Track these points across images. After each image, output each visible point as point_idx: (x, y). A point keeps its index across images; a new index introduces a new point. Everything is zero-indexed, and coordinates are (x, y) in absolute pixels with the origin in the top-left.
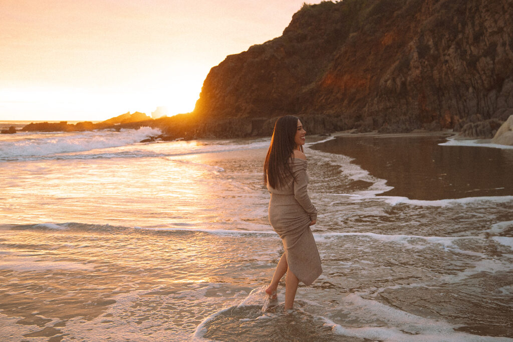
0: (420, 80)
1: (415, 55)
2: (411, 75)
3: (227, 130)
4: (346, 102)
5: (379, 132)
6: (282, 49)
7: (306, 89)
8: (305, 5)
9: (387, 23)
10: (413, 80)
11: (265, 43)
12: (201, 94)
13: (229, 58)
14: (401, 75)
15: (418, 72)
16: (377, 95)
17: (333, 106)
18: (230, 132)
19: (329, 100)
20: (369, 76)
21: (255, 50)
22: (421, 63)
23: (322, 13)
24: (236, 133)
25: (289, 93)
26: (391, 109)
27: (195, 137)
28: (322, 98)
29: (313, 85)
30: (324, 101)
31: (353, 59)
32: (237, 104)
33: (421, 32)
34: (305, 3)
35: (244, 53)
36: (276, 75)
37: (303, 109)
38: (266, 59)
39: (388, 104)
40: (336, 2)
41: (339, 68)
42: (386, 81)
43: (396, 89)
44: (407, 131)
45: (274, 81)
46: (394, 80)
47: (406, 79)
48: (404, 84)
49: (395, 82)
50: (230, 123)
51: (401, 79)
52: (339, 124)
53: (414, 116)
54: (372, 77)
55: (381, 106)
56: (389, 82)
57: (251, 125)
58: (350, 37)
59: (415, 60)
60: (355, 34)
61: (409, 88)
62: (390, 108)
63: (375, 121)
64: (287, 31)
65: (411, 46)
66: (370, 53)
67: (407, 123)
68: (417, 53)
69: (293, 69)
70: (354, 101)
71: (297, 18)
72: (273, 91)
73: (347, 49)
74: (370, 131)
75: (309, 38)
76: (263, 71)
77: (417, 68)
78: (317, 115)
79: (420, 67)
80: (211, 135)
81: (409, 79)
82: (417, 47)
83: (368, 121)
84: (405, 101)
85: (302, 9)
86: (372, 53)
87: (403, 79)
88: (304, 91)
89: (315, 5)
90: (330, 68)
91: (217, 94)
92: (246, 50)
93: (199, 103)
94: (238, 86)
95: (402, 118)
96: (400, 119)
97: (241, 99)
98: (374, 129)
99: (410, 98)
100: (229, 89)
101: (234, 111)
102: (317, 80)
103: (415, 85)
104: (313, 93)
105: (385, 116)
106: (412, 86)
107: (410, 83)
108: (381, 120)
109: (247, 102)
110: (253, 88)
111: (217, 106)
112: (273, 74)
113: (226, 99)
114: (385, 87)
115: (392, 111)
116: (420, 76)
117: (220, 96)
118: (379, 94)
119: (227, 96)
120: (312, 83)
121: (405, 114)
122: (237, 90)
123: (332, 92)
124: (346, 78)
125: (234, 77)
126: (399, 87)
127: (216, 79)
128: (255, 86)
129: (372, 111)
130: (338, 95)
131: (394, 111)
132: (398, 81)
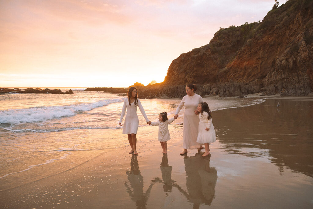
0: (308, 59)
1: (303, 43)
2: (300, 56)
3: (175, 92)
4: (245, 77)
5: (282, 95)
6: (209, 50)
7: (222, 71)
8: (221, 29)
9: (270, 33)
10: (302, 59)
11: (201, 47)
12: (167, 73)
13: (182, 55)
14: (293, 56)
15: (306, 54)
16: (274, 70)
17: (238, 79)
18: (177, 94)
19: (236, 76)
20: (260, 62)
21: (195, 51)
22: (308, 48)
23: (230, 32)
24: (181, 95)
25: (213, 73)
26: (286, 80)
27: (155, 97)
29: (226, 68)
30: (232, 76)
31: (249, 53)
32: (186, 78)
33: (306, 28)
34: (221, 28)
35: (189, 52)
37: (221, 81)
38: (201, 55)
39: (284, 76)
40: (237, 26)
41: (241, 58)
42: (281, 61)
43: (288, 66)
44: (305, 94)
45: (205, 66)
46: (287, 60)
47: (296, 59)
48: (295, 62)
49: (288, 62)
50: (177, 88)
51: (293, 59)
52: (250, 89)
53: (306, 84)
54: (262, 62)
55: (279, 77)
56: (283, 62)
58: (247, 41)
59: (304, 46)
60: (250, 40)
61: (298, 65)
62: (285, 78)
63: (276, 87)
64: (211, 41)
65: (299, 37)
66: (260, 49)
67: (302, 89)
68: (304, 41)
69: (215, 61)
70: (251, 76)
71: (217, 35)
72: (204, 71)
73: (245, 48)
74: (274, 94)
75: (223, 44)
76: (199, 61)
77: (306, 51)
78: (235, 83)
79: (308, 50)
80: (165, 96)
81: (299, 59)
82: (303, 38)
83: (272, 87)
84: (296, 73)
85: (220, 30)
86: (261, 49)
87: (294, 59)
88: (221, 71)
89: (226, 29)
90: (236, 59)
91: (175, 73)
92: (191, 51)
93: (166, 78)
94: (186, 69)
95: (297, 85)
96: (295, 86)
97: (188, 76)
98: (276, 93)
99: (300, 72)
100: (181, 70)
101: (184, 82)
102: (228, 65)
103: (304, 63)
104: (226, 73)
105: (282, 84)
106: (302, 63)
107: (300, 61)
108: (280, 87)
109: (190, 77)
110: (194, 70)
111: (175, 79)
112: (205, 63)
113: (180, 76)
114: (281, 65)
115: (287, 80)
116: (308, 56)
117: (177, 74)
118: (276, 70)
119: (180, 74)
120: (226, 67)
121: (299, 82)
122: (185, 71)
123: (237, 71)
124: (245, 63)
125: (184, 64)
126: (292, 64)
127: (175, 66)
128: (195, 69)
129: (271, 81)
130: (241, 73)
131: (289, 80)
132: (291, 61)
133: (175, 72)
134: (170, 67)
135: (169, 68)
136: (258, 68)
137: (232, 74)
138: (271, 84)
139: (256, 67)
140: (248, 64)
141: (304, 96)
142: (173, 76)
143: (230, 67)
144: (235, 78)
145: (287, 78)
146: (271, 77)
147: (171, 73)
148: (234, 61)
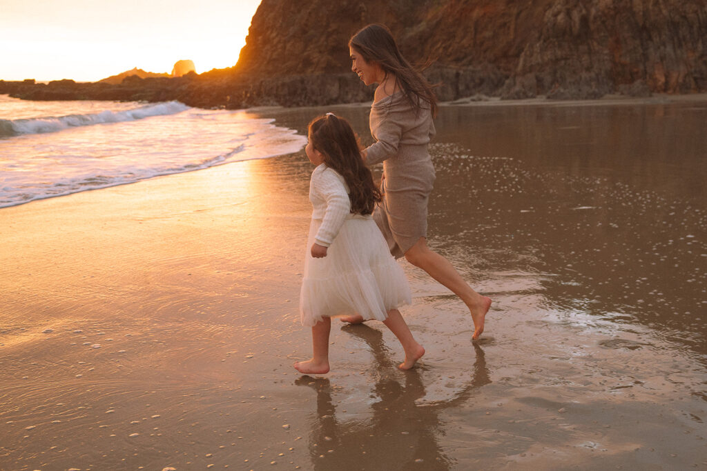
0: (612, 13)
2: (596, 4)
3: (298, 92)
5: (549, 98)
7: (412, 32)
10: (600, 13)
12: (248, 38)
14: (581, 5)
16: (539, 38)
18: (303, 96)
19: (450, 49)
20: (515, 11)
24: (314, 98)
26: (563, 62)
28: (439, 45)
29: (422, 26)
30: (441, 51)
32: (305, 54)
36: (365, 9)
39: (559, 53)
42: (556, 15)
43: (571, 30)
44: (595, 96)
45: (363, 19)
46: (568, 13)
47: (588, 11)
48: (584, 20)
49: (571, 18)
50: (302, 82)
51: (581, 11)
53: (603, 72)
55: (548, 56)
56: (560, 17)
57: (337, 85)
61: (592, 27)
62: (562, 58)
63: (539, 80)
67: (593, 84)
76: (345, 3)
80: (271, 102)
81: (593, 11)
83: (530, 79)
84: (586, 48)
87: (584, 12)
88: (409, 35)
91: (274, 38)
93: (245, 51)
94: (306, 25)
95: (584, 75)
96: (581, 78)
97: (312, 46)
98: (538, 93)
99: (595, 44)
100: (292, 30)
101: (300, 66)
102: (429, 16)
103: (603, 22)
104: (423, 39)
105: (555, 72)
106: (599, 23)
107: (595, 18)
108: (548, 79)
109: (320, 52)
110: (330, 30)
111: (274, 57)
112: (360, 8)
113: (288, 46)
114: (554, 25)
115: (565, 64)
116: (612, 6)
117: (279, 42)
118: (543, 37)
119: (289, 41)
120: (422, 24)
121: (588, 69)
122: (305, 32)
123: (455, 36)
124: (476, 13)
125: (299, 11)
126: (577, 25)
127: (272, 15)
128: (333, 26)
129: (532, 65)
130: (464, 41)
131: (569, 64)
132: (576, 16)
133: (274, 35)
134: (255, 19)
135: (252, 22)
136: (509, 28)
137: (440, 44)
138: (530, 72)
139: (505, 24)
140: (485, 14)
141: (594, 99)
142: (268, 47)
143: (435, 22)
144: (449, 56)
145: (566, 59)
146: (531, 55)
147: (260, 38)
148: (445, 6)
